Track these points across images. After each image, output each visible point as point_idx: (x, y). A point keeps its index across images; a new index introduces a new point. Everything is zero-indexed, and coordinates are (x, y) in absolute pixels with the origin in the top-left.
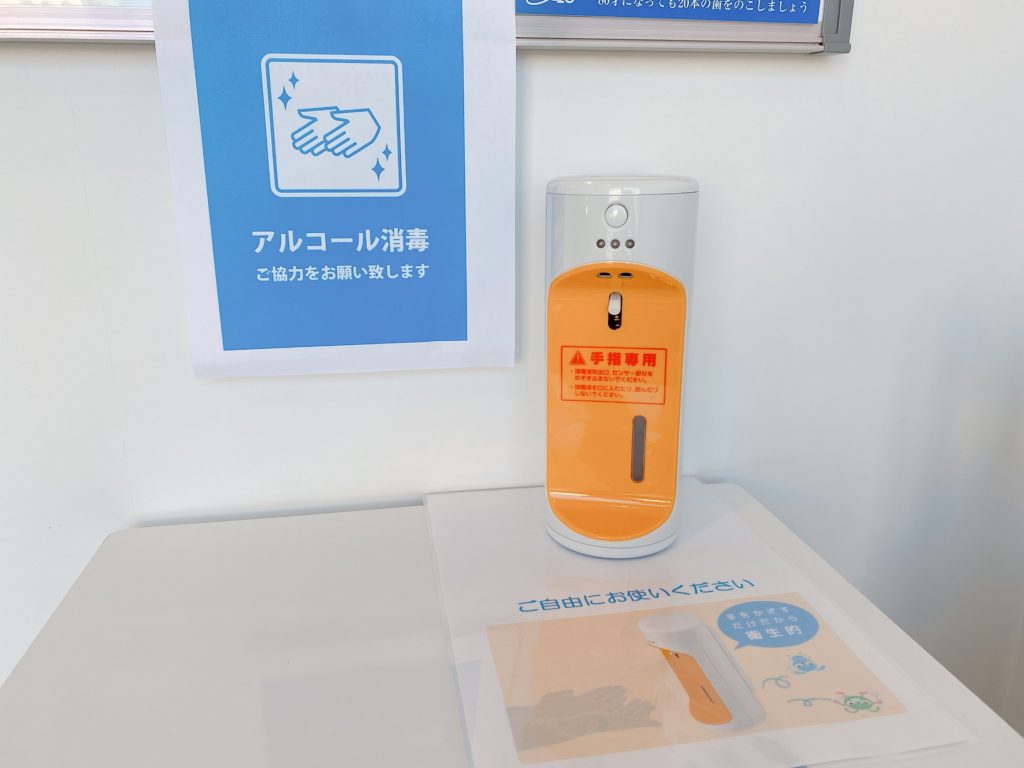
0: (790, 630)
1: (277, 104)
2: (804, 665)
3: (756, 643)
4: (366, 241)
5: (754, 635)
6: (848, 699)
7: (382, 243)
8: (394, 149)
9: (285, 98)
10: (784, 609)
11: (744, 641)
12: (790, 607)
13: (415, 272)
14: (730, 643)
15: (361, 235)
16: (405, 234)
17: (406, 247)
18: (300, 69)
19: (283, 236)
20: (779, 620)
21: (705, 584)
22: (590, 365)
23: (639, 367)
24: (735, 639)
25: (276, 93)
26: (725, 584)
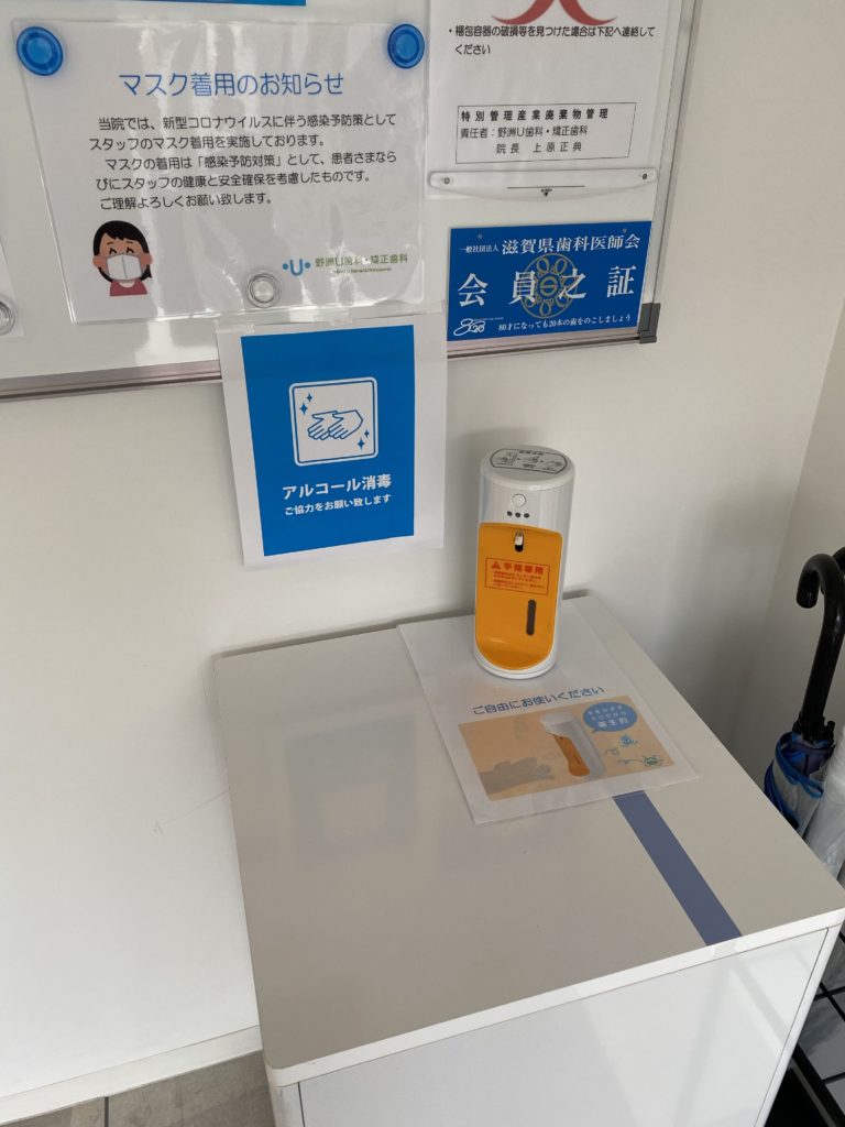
0: (621, 720)
1: (299, 412)
2: (627, 741)
3: (603, 729)
4: (353, 485)
5: (602, 724)
6: (647, 759)
7: (362, 485)
8: (371, 432)
9: (304, 409)
10: (620, 707)
11: (597, 729)
12: (623, 706)
13: (382, 500)
14: (590, 730)
15: (349, 482)
16: (377, 478)
17: (377, 486)
18: (314, 391)
19: (302, 488)
20: (616, 715)
21: (576, 691)
22: (503, 569)
23: (533, 574)
24: (592, 726)
25: (299, 406)
26: (587, 691)
